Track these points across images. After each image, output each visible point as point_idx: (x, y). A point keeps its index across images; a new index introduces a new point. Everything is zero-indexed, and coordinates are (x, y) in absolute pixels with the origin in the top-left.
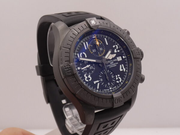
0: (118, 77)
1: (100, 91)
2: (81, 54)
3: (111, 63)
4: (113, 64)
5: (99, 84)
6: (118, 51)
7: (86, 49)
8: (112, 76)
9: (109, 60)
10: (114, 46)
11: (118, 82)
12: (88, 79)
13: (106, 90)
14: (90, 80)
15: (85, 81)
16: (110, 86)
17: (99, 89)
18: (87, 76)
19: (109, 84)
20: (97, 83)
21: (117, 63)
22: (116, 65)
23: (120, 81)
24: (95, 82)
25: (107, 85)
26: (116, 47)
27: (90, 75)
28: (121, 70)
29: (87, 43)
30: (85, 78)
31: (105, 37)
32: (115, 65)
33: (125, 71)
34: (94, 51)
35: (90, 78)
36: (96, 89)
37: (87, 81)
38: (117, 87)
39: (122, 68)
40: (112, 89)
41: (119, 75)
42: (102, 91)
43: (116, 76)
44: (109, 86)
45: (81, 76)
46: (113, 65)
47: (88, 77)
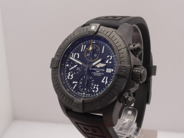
0: (96, 87)
1: (74, 92)
2: (76, 54)
3: (97, 71)
4: (99, 72)
5: (76, 85)
6: (110, 62)
7: (82, 51)
8: (92, 84)
9: (97, 68)
10: (108, 57)
11: (93, 91)
12: (70, 77)
13: (80, 93)
14: (71, 79)
15: (67, 77)
16: (86, 92)
17: (74, 90)
18: (71, 74)
19: (85, 89)
20: (75, 84)
21: (103, 74)
22: (101, 75)
23: (96, 92)
24: (74, 82)
25: (84, 89)
26: (110, 57)
27: (73, 75)
28: (103, 81)
29: (85, 46)
30: (68, 75)
31: (104, 45)
32: (99, 74)
33: (106, 84)
34: (88, 55)
35: (71, 77)
36: (72, 89)
37: (69, 78)
38: (91, 95)
39: (105, 80)
40: (85, 95)
41: (98, 86)
42: (76, 92)
43: (95, 85)
44: (84, 91)
45: (66, 72)
46: (98, 74)
47: (70, 76)
